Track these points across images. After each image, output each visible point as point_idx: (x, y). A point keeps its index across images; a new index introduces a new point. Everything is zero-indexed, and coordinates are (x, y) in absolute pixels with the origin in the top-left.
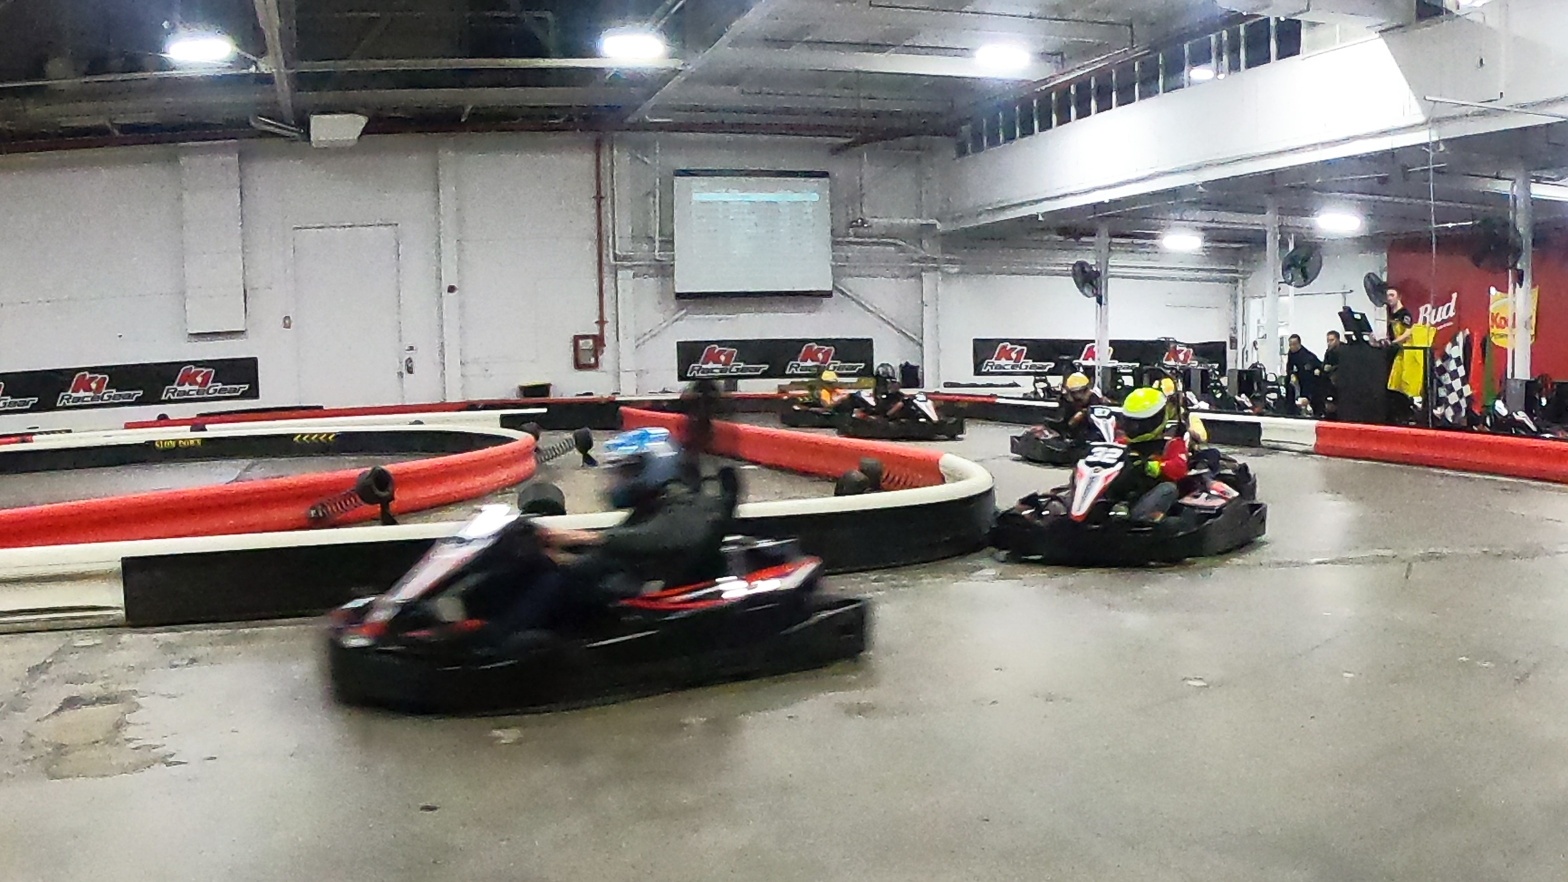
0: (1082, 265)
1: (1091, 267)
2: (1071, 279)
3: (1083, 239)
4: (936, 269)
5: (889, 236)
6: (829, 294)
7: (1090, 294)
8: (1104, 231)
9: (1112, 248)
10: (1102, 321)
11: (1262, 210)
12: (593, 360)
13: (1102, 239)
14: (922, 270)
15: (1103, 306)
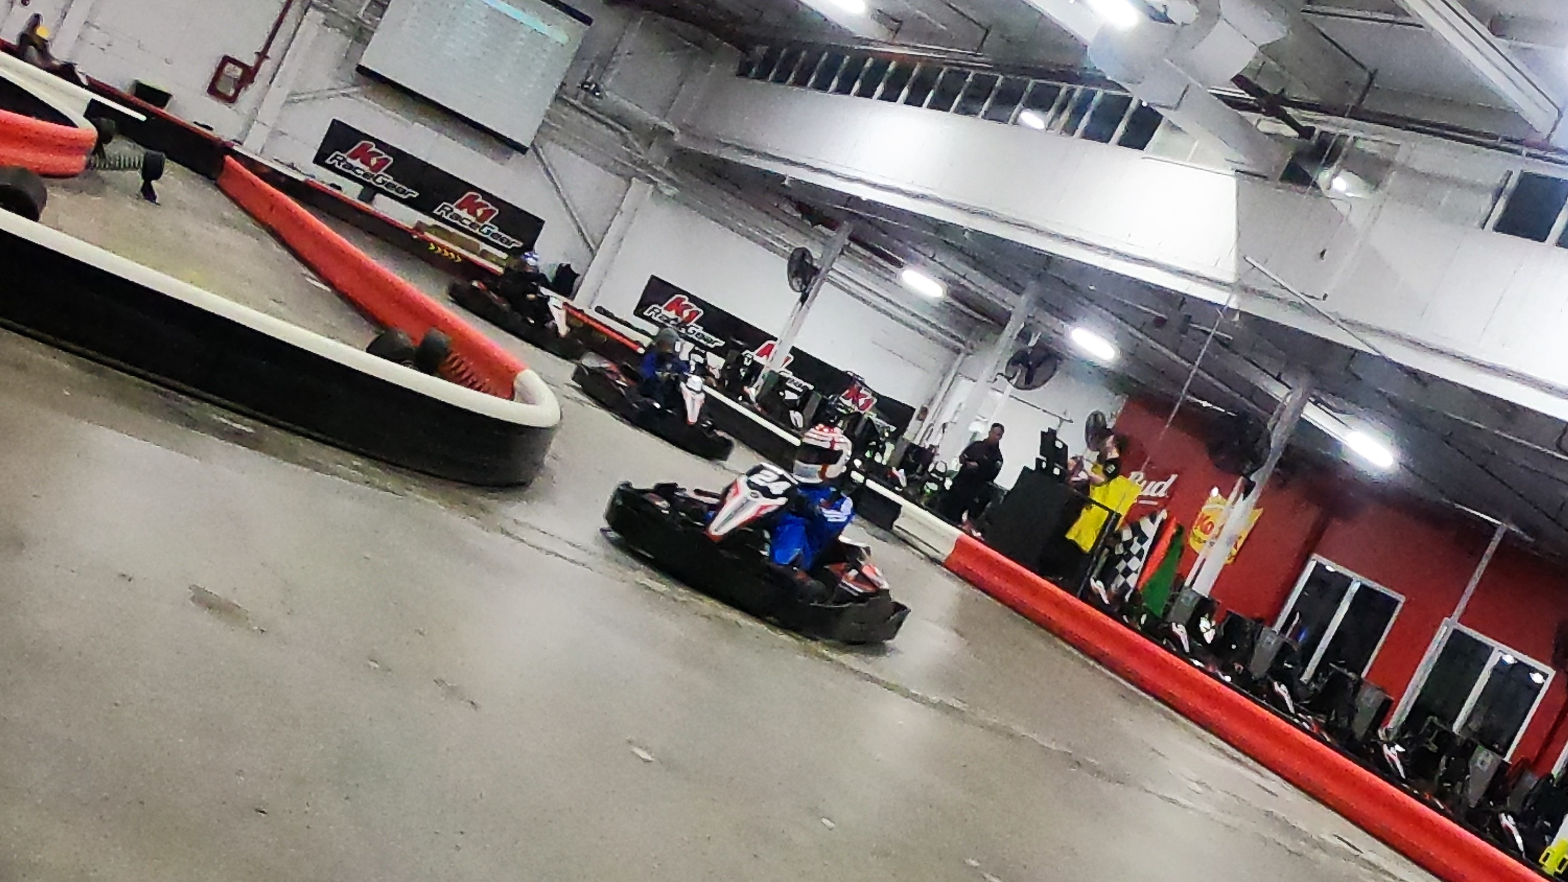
0: (804, 253)
2: (786, 262)
3: (820, 227)
4: (652, 182)
5: (620, 120)
6: (522, 149)
7: (798, 288)
8: (845, 230)
9: (845, 252)
10: (796, 323)
11: (1019, 290)
12: (232, 92)
13: (840, 237)
14: (637, 175)
15: (804, 307)
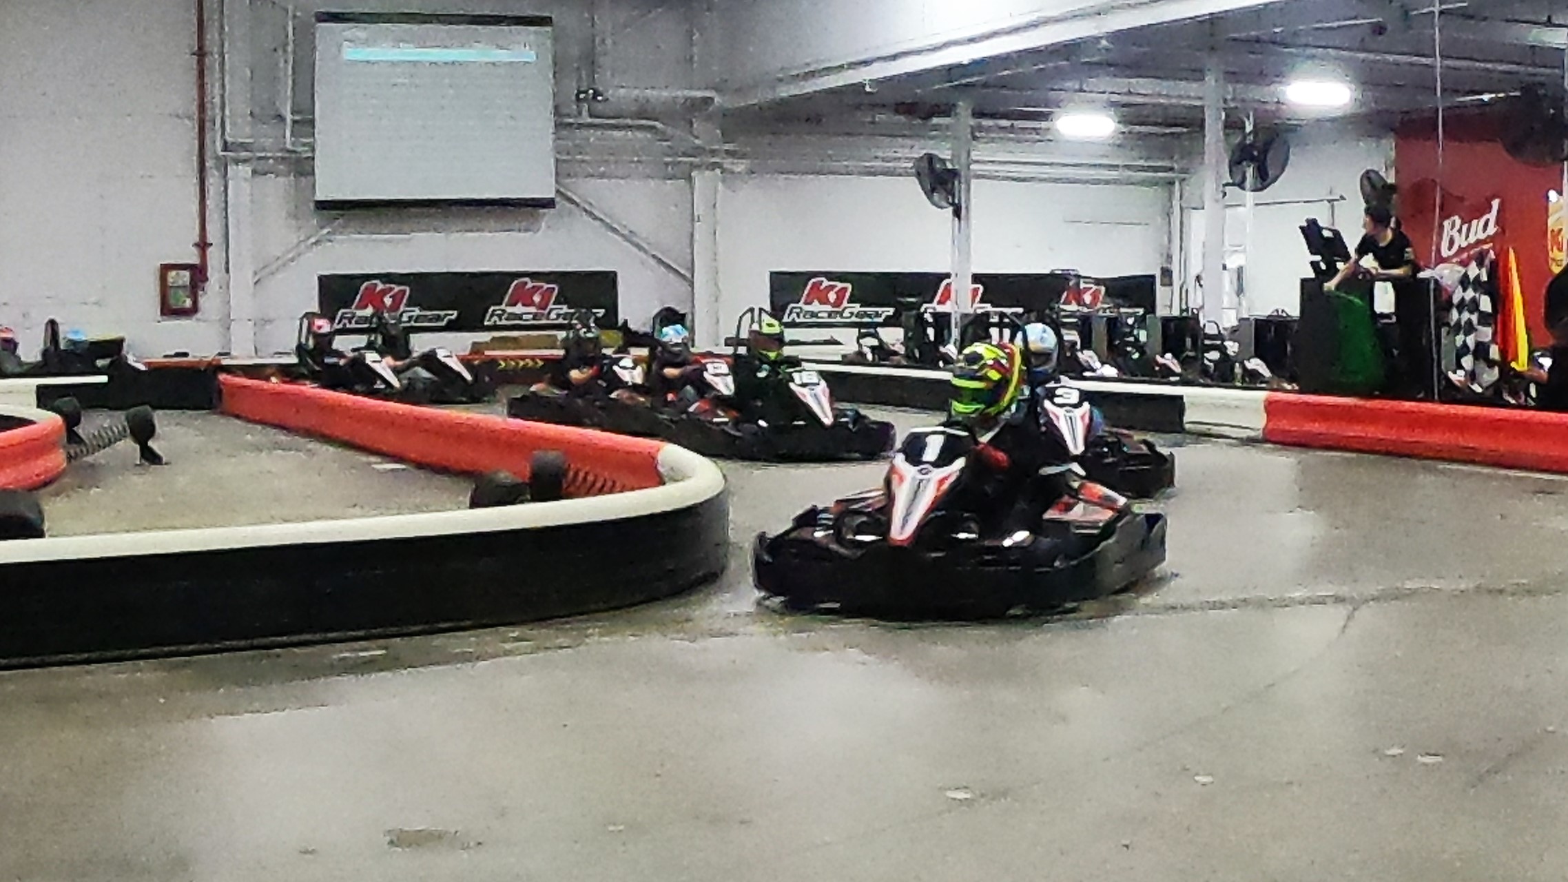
0: (930, 158)
1: (943, 161)
2: (915, 180)
3: (935, 120)
4: (714, 166)
5: (644, 112)
6: (549, 204)
7: (944, 204)
8: (964, 108)
9: (978, 134)
10: (962, 244)
11: (1197, 74)
12: (188, 303)
13: (964, 118)
14: (693, 166)
15: (962, 222)
